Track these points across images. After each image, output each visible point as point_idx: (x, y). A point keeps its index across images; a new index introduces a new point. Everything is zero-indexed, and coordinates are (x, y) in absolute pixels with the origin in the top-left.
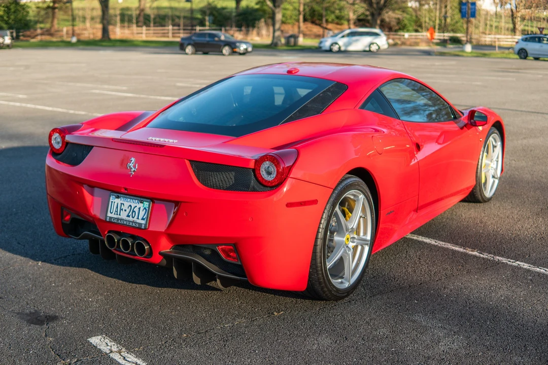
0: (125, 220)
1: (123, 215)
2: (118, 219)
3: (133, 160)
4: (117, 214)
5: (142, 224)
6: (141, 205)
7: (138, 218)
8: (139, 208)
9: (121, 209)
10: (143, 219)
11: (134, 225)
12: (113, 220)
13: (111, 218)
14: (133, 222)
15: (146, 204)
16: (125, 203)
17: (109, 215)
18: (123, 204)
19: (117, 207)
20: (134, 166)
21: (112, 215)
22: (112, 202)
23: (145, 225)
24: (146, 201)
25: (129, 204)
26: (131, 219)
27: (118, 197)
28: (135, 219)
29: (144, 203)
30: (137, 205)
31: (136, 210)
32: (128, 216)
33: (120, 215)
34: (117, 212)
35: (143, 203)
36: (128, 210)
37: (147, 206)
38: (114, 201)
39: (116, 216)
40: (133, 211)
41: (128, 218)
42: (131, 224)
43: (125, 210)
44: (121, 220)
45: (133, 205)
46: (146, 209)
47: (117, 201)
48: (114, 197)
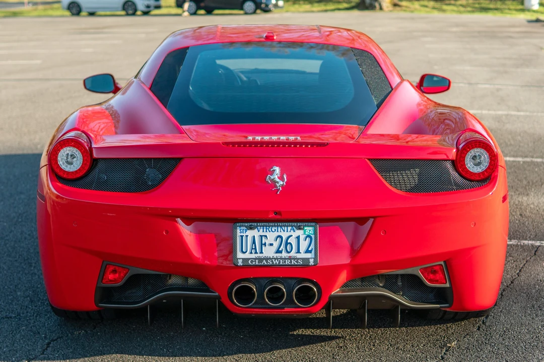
0: (275, 259)
1: (269, 252)
2: (260, 260)
3: (277, 170)
4: (256, 253)
5: (309, 259)
6: (299, 233)
7: (298, 252)
8: (298, 238)
9: (262, 244)
10: (307, 251)
11: (293, 262)
12: (252, 262)
13: (244, 260)
14: (290, 258)
15: (309, 230)
16: (268, 234)
17: (240, 255)
18: (266, 236)
19: (254, 242)
20: (281, 178)
21: (247, 255)
22: (242, 236)
23: (315, 259)
24: (309, 226)
25: (276, 234)
26: (284, 255)
27: (251, 228)
28: (293, 254)
29: (305, 228)
30: (292, 233)
31: (293, 241)
32: (278, 251)
33: (261, 252)
34: (255, 249)
35: (303, 229)
36: (276, 244)
37: (312, 232)
38: (244, 234)
39: (253, 256)
40: (287, 243)
41: (279, 255)
42: (288, 262)
43: (271, 245)
44: (267, 259)
45: (285, 235)
46: (310, 237)
47: (250, 233)
48: (245, 228)
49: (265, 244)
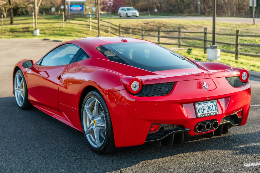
0: (208, 114)
1: (206, 112)
2: (204, 115)
3: (205, 83)
4: (202, 112)
5: (216, 112)
6: (212, 104)
7: (213, 110)
8: (212, 106)
9: (203, 109)
10: (215, 110)
11: (213, 114)
12: (202, 116)
13: (200, 115)
16: (204, 105)
17: (199, 114)
18: (204, 106)
19: (201, 109)
20: (206, 86)
21: (200, 114)
23: (218, 112)
24: (214, 101)
25: (207, 105)
26: (210, 112)
27: (200, 104)
28: (212, 111)
30: (210, 104)
31: (211, 107)
32: (208, 111)
33: (204, 112)
36: (207, 109)
37: (215, 103)
38: (198, 107)
39: (202, 114)
41: (208, 112)
42: (211, 114)
43: (206, 109)
44: (206, 114)
45: (209, 105)
46: (215, 105)
47: (200, 106)
48: (198, 104)
49: (204, 109)
